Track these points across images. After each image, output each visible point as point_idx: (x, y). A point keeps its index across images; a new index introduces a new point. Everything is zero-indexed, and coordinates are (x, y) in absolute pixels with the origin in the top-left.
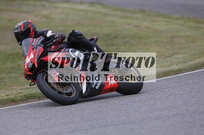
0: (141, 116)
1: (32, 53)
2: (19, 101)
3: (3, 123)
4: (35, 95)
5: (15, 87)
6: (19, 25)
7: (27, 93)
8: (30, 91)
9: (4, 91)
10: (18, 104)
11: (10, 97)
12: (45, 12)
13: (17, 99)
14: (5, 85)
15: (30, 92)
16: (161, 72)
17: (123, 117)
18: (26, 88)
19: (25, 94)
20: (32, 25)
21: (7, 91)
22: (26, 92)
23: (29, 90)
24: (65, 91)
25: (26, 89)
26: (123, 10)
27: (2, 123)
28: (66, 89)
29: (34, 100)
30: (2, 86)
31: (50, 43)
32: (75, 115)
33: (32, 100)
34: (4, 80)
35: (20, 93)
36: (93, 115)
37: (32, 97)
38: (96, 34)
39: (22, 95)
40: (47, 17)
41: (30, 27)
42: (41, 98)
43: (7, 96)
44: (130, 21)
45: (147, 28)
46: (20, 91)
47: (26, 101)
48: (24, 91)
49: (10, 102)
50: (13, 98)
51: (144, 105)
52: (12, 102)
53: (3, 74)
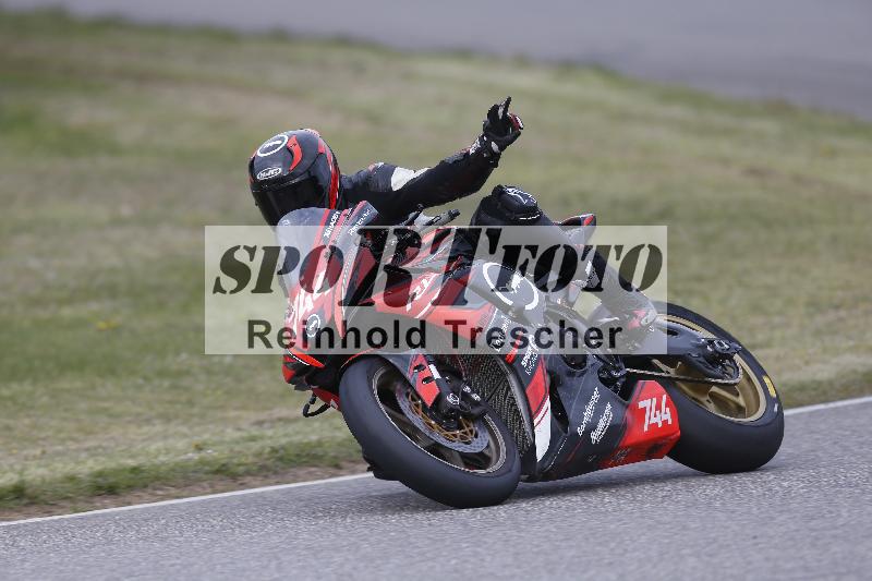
0: (767, 559)
2: (248, 473)
3: (178, 567)
4: (319, 451)
5: (232, 414)
6: (276, 145)
7: (284, 441)
8: (298, 433)
9: (184, 429)
10: (243, 486)
11: (210, 453)
12: (365, 95)
13: (239, 465)
14: (191, 403)
15: (296, 439)
16: (855, 372)
17: (692, 561)
18: (280, 419)
19: (276, 445)
21: (197, 429)
22: (278, 437)
23: (291, 429)
25: (281, 423)
26: (697, 100)
27: (173, 565)
28: (462, 438)
29: (310, 473)
30: (178, 406)
32: (485, 543)
33: (302, 472)
34: (186, 382)
35: (253, 439)
36: (564, 544)
37: (304, 460)
38: (583, 197)
39: (263, 448)
40: (373, 118)
42: (343, 464)
43: (199, 448)
44: (725, 147)
45: (798, 179)
46: (255, 431)
47: (276, 473)
48: (270, 433)
49: (210, 476)
50: (223, 462)
51: (781, 512)
52: (218, 476)
53: (184, 356)
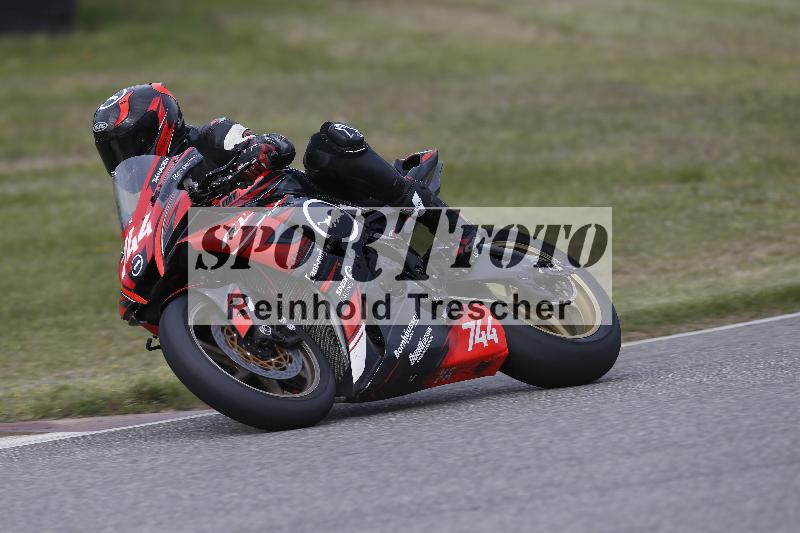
1: (147, 217)
6: (113, 100)
20: (163, 103)
24: (274, 374)
28: (277, 365)
31: (225, 173)
41: (158, 108)
